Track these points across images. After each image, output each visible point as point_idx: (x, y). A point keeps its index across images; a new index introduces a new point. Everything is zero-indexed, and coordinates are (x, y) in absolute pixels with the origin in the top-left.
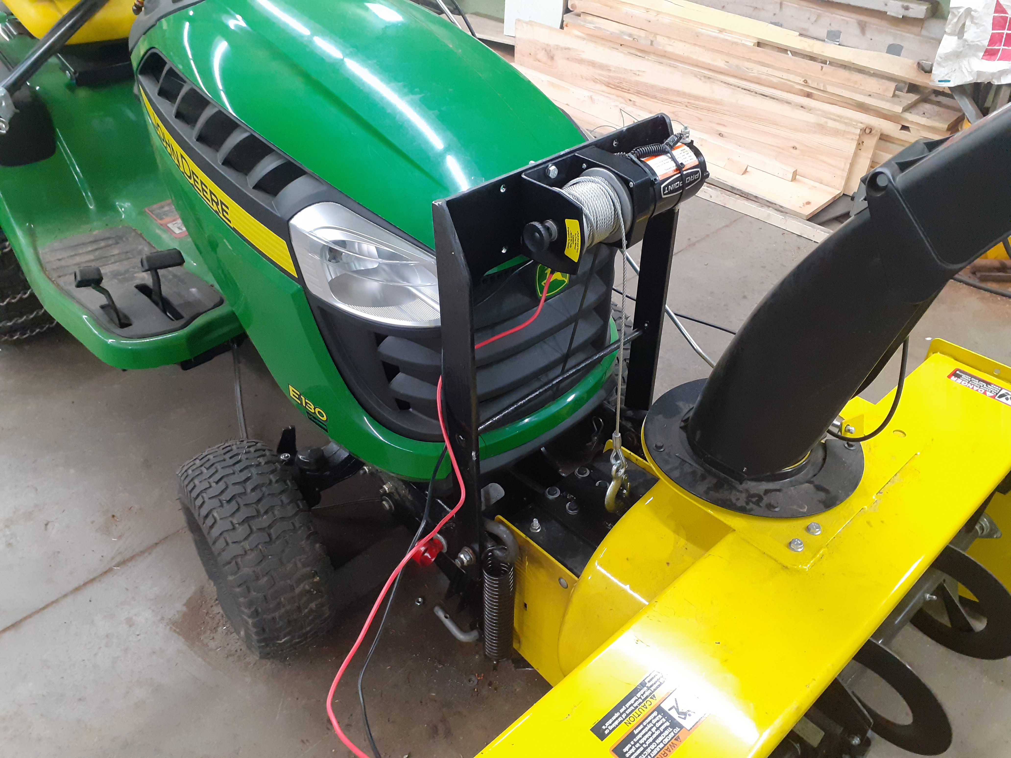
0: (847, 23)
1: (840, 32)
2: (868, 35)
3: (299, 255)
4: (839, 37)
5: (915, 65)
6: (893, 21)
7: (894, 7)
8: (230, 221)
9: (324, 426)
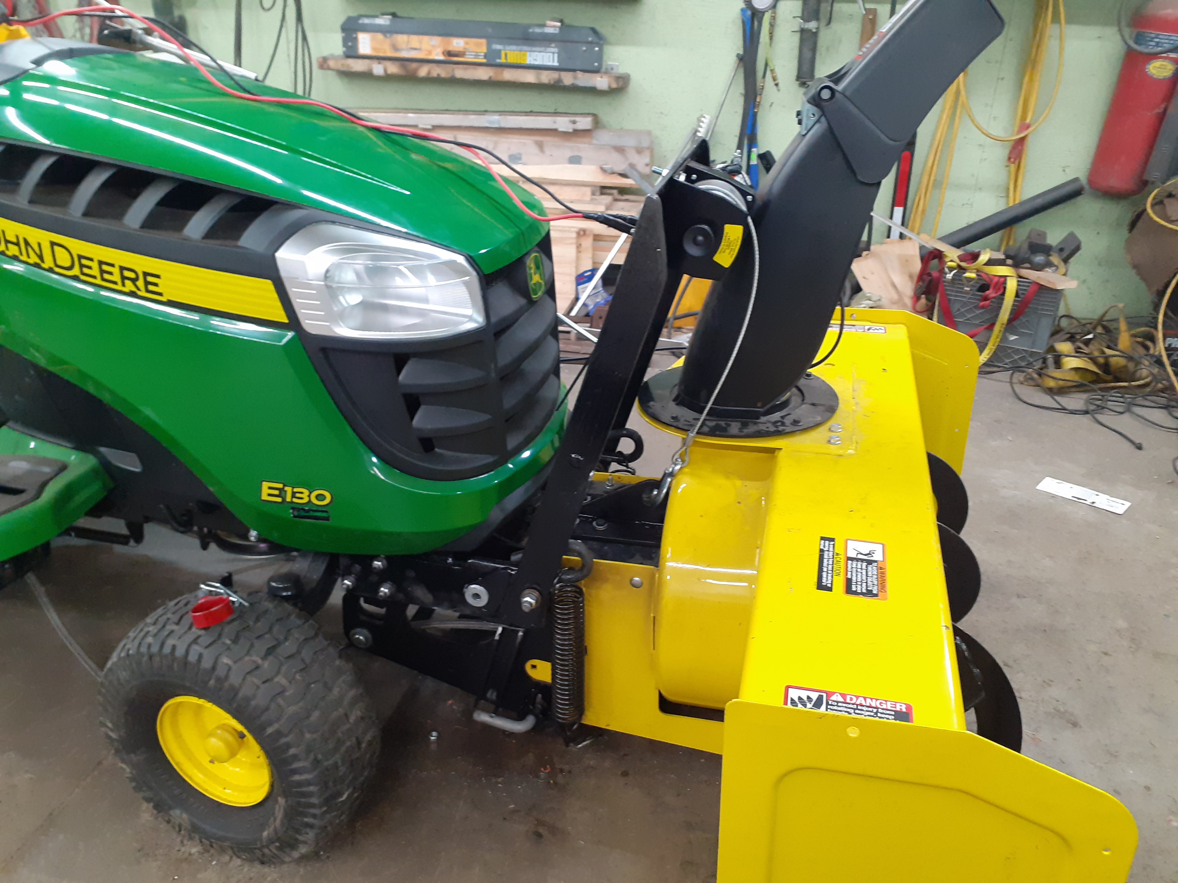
0: (525, 144)
1: (520, 154)
2: (548, 152)
3: (292, 291)
4: (520, 159)
5: (599, 170)
6: (566, 135)
7: (563, 124)
8: (160, 294)
9: (325, 515)
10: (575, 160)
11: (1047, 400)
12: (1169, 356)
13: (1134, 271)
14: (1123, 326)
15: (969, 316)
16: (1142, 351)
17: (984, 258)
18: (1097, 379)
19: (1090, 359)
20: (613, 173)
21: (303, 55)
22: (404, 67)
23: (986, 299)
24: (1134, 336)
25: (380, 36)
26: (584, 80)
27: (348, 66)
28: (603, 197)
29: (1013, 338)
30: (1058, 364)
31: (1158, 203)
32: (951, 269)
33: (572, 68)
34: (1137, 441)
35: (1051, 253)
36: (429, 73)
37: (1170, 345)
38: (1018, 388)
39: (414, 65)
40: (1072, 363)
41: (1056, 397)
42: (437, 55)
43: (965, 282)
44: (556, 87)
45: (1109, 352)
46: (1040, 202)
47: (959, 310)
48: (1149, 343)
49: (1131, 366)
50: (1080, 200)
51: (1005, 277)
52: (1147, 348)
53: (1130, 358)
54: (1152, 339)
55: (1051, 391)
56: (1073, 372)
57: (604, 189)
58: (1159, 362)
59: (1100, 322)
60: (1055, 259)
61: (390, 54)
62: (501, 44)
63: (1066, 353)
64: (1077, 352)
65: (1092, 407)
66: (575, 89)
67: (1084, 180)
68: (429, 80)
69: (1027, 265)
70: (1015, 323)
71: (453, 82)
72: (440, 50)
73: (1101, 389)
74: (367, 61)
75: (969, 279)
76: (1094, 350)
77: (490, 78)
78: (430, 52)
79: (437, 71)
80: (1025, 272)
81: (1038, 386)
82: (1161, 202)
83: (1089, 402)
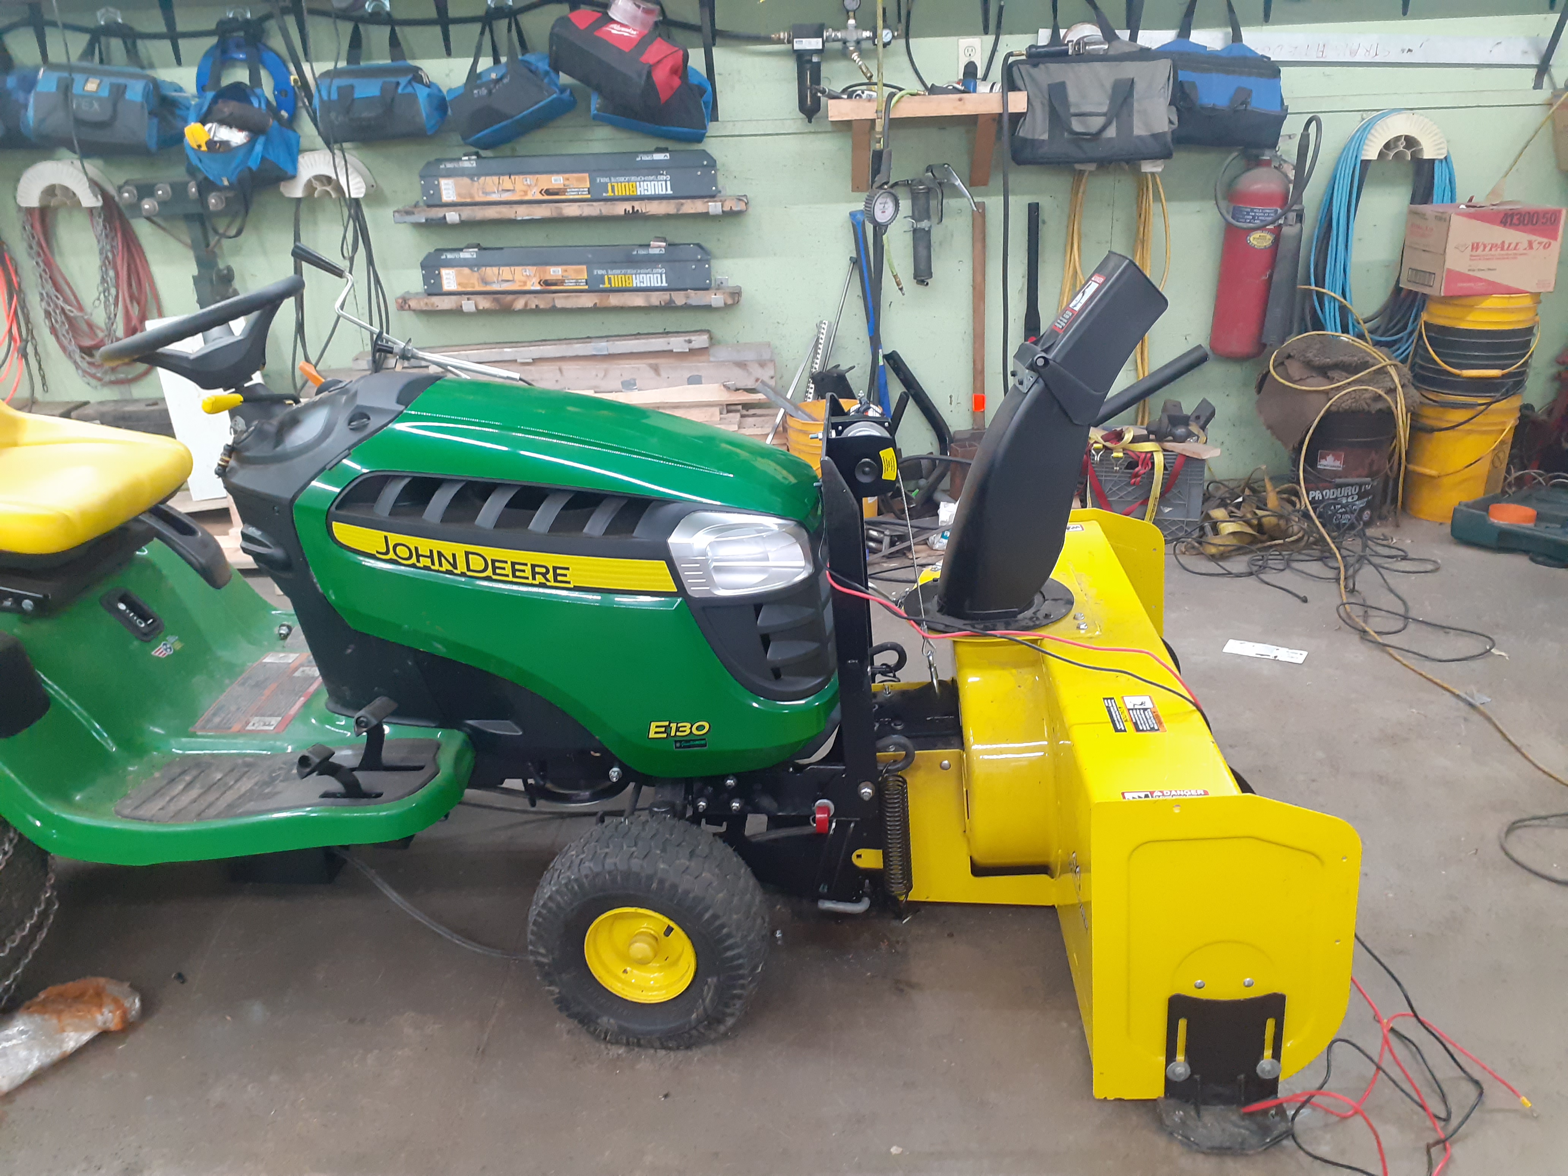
0: (639, 369)
1: (635, 380)
2: (664, 374)
3: (681, 566)
4: (635, 384)
5: (722, 387)
6: (681, 355)
7: (677, 344)
8: (569, 582)
9: (703, 742)
10: (695, 380)
11: (1212, 567)
12: (1314, 509)
13: (1269, 432)
14: (1269, 486)
15: (1122, 494)
16: (1290, 508)
17: (1128, 437)
18: (1254, 540)
19: (1244, 521)
20: (737, 390)
21: (378, 297)
22: (496, 300)
23: (1136, 475)
24: (1279, 493)
25: (466, 270)
26: (697, 298)
27: (433, 305)
28: (731, 415)
29: (1167, 510)
30: (1216, 531)
31: (1279, 365)
32: (1098, 451)
33: (682, 287)
34: (1302, 595)
35: (1190, 423)
36: (526, 304)
37: (1314, 498)
38: (1183, 559)
39: (509, 298)
40: (1228, 528)
41: (1220, 563)
42: (533, 285)
43: (1113, 461)
44: (669, 307)
45: (1260, 513)
46: (1168, 372)
47: (1111, 489)
48: (1294, 498)
49: (1282, 523)
50: (1207, 367)
51: (1152, 452)
52: (1293, 504)
53: (1280, 517)
54: (1297, 494)
55: (1213, 558)
56: (1231, 537)
57: (729, 408)
58: (1306, 515)
59: (1248, 485)
60: (1194, 428)
61: (478, 288)
62: (603, 269)
63: (1221, 519)
64: (1231, 517)
65: (1255, 568)
66: (687, 307)
67: (1206, 345)
68: (526, 311)
69: (1170, 438)
70: (1167, 495)
71: (554, 310)
72: (535, 280)
73: (1259, 550)
74: (454, 298)
75: (1118, 459)
76: (1246, 512)
77: (595, 304)
78: (525, 283)
79: (534, 302)
80: (1169, 445)
81: (1202, 554)
82: (1282, 363)
83: (1251, 563)
